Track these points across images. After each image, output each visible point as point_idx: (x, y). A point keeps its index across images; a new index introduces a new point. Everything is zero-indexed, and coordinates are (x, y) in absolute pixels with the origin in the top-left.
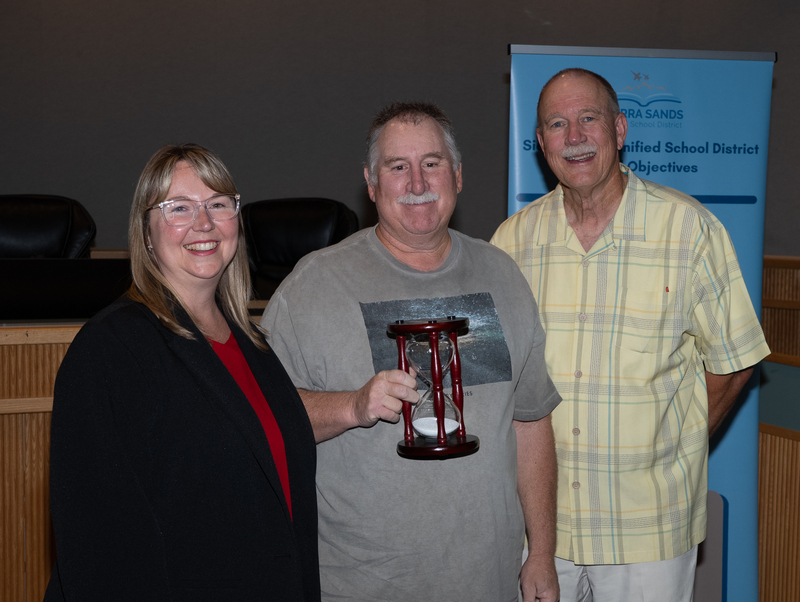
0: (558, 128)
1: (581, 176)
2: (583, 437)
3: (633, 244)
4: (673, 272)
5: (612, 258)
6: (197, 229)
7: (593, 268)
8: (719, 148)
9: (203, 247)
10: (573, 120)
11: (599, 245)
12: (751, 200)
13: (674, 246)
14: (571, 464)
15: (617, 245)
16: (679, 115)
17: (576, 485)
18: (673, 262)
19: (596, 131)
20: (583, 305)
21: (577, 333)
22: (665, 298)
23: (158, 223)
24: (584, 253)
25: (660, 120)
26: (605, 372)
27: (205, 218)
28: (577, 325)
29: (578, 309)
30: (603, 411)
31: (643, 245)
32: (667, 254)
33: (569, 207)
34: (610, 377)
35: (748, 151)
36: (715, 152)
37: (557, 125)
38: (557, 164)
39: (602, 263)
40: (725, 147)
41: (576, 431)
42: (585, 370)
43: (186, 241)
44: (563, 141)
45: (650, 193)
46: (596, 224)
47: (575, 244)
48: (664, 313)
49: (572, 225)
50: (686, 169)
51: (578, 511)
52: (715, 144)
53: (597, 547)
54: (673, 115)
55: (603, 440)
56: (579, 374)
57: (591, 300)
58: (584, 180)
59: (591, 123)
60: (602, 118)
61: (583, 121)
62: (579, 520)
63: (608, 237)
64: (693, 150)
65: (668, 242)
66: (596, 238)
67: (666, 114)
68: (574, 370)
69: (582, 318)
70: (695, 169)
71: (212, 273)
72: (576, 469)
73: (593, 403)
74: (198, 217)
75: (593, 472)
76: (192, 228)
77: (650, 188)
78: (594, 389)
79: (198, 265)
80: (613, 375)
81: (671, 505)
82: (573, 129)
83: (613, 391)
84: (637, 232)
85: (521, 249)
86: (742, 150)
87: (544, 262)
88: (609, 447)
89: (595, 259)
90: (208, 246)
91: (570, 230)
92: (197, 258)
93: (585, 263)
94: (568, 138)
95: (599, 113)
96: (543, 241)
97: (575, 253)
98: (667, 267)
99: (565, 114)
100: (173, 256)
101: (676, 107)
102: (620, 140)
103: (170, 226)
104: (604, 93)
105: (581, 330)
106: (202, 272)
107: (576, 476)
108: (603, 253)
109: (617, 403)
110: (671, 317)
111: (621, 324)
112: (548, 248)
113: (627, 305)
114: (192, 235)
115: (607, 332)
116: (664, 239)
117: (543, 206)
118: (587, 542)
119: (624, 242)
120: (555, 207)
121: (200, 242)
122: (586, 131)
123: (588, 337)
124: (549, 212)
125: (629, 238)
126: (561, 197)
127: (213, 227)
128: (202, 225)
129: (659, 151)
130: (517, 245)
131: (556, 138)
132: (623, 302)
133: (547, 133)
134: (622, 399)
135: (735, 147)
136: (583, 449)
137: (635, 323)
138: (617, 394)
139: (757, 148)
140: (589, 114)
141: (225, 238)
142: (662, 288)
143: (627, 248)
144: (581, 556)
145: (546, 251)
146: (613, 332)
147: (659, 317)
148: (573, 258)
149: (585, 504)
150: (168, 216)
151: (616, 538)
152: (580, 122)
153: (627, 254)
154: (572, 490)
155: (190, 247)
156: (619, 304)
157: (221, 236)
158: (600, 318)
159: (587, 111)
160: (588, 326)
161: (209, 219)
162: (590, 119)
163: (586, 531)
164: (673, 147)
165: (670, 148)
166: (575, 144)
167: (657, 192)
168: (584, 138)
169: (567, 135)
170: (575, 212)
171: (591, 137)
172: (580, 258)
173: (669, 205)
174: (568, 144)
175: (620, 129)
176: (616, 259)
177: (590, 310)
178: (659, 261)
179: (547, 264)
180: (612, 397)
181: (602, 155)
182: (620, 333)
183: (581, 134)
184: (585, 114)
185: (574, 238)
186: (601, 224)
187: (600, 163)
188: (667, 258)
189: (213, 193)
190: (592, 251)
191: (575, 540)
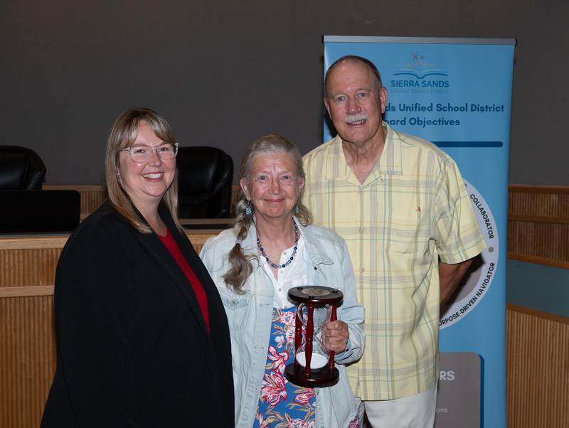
0: (341, 102)
1: (358, 134)
2: (368, 313)
3: (394, 177)
4: (422, 197)
5: (380, 188)
6: (151, 165)
7: (367, 195)
8: (475, 108)
10: (352, 96)
11: (370, 179)
12: (499, 144)
13: (422, 179)
15: (383, 178)
16: (446, 84)
18: (422, 190)
19: (367, 103)
20: (362, 222)
21: (358, 241)
22: (419, 215)
23: (126, 160)
24: (360, 185)
25: (432, 88)
26: (381, 267)
27: (157, 158)
28: (358, 236)
29: (358, 225)
30: (381, 294)
31: (402, 178)
32: (417, 184)
33: (347, 152)
34: (384, 271)
35: (496, 109)
36: (472, 110)
37: (340, 99)
38: (340, 126)
39: (373, 191)
40: (480, 107)
42: (367, 266)
43: (144, 172)
44: (345, 111)
45: (403, 141)
46: (367, 164)
47: (353, 179)
48: (419, 226)
49: (350, 164)
50: (451, 123)
51: (364, 364)
52: (472, 105)
54: (441, 85)
55: (381, 315)
56: (362, 270)
57: (367, 218)
58: (359, 137)
59: (363, 98)
60: (372, 94)
61: (358, 97)
62: (364, 370)
63: (377, 173)
64: (457, 109)
65: (418, 175)
66: (368, 174)
67: (437, 84)
68: (358, 268)
69: (361, 230)
70: (458, 123)
73: (373, 289)
74: (152, 157)
75: (375, 337)
76: (148, 164)
77: (403, 137)
78: (373, 280)
79: (151, 188)
80: (386, 269)
81: (424, 356)
82: (352, 102)
83: (387, 280)
84: (397, 169)
85: (312, 182)
86: (492, 109)
87: (331, 191)
88: (386, 319)
89: (368, 189)
91: (349, 169)
93: (361, 192)
94: (348, 109)
95: (370, 90)
96: (330, 176)
97: (354, 185)
98: (418, 193)
99: (346, 92)
100: (135, 182)
101: (444, 79)
102: (383, 106)
104: (372, 75)
105: (361, 239)
106: (153, 192)
108: (374, 185)
109: (390, 289)
110: (423, 228)
111: (389, 234)
112: (334, 181)
113: (392, 221)
115: (380, 239)
116: (416, 173)
117: (327, 151)
118: (370, 385)
119: (387, 176)
120: (336, 151)
123: (366, 244)
124: (332, 155)
125: (391, 173)
126: (341, 145)
127: (161, 164)
128: (155, 162)
129: (432, 110)
131: (340, 109)
132: (390, 218)
133: (333, 104)
134: (393, 286)
135: (487, 107)
136: (368, 321)
137: (399, 233)
138: (390, 282)
139: (503, 107)
140: (362, 92)
141: (168, 170)
142: (416, 208)
143: (390, 181)
144: (366, 395)
145: (332, 184)
146: (384, 240)
147: (415, 228)
148: (352, 189)
149: (369, 359)
151: (390, 383)
152: (356, 97)
153: (390, 185)
156: (387, 220)
157: (165, 169)
158: (374, 230)
159: (361, 89)
160: (366, 236)
162: (363, 95)
163: (369, 378)
164: (442, 107)
165: (440, 108)
166: (353, 114)
167: (408, 140)
168: (359, 110)
169: (348, 107)
170: (352, 156)
171: (364, 109)
172: (357, 189)
173: (416, 150)
174: (349, 113)
175: (383, 98)
176: (383, 189)
177: (367, 225)
178: (413, 189)
179: (333, 192)
180: (387, 285)
181: (372, 121)
182: (389, 240)
183: (357, 107)
184: (360, 92)
185: (352, 174)
186: (371, 165)
187: (370, 126)
188: (418, 187)
189: (161, 141)
190: (365, 183)
191: (361, 383)
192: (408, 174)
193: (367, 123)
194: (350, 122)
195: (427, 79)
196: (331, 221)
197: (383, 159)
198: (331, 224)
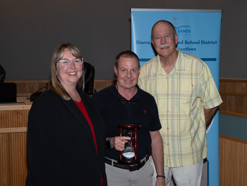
0: (158, 39)
1: (165, 53)
2: (170, 130)
3: (181, 72)
4: (194, 80)
5: (176, 77)
6: (71, 68)
7: (170, 80)
8: (203, 42)
9: (72, 74)
10: (163, 36)
11: (172, 72)
12: (215, 60)
13: (194, 72)
14: (167, 138)
15: (177, 72)
16: (189, 31)
17: (168, 144)
18: (194, 77)
19: (169, 40)
20: (168, 91)
21: (166, 99)
22: (192, 88)
23: (59, 67)
24: (167, 75)
25: (183, 33)
26: (176, 111)
27: (73, 65)
28: (166, 97)
29: (166, 92)
30: (176, 122)
31: (185, 72)
32: (192, 74)
33: (161, 61)
34: (177, 112)
35: (213, 43)
36: (202, 44)
37: (158, 38)
38: (158, 50)
39: (173, 78)
40: (205, 42)
41: (168, 128)
42: (170, 110)
43: (67, 72)
44: (160, 43)
45: (186, 56)
46: (170, 66)
47: (164, 73)
48: (192, 92)
50: (192, 49)
51: (169, 152)
52: (202, 41)
53: (175, 162)
54: (187, 32)
55: (176, 131)
56: (168, 112)
57: (170, 89)
58: (166, 54)
59: (168, 38)
60: (171, 36)
61: (166, 37)
62: (169, 154)
63: (174, 70)
64: (194, 43)
65: (192, 71)
66: (170, 70)
67: (185, 31)
68: (166, 110)
69: (168, 95)
70: (195, 49)
71: (75, 81)
72: (168, 139)
73: (173, 120)
74: (71, 65)
75: (173, 140)
76: (69, 68)
77: (185, 55)
78: (173, 116)
79: (71, 79)
80: (178, 111)
81: (196, 148)
82: (163, 39)
83: (178, 116)
84: (182, 68)
85: (147, 74)
86: (211, 43)
88: (178, 133)
89: (171, 77)
90: (74, 73)
91: (162, 68)
92: (71, 77)
93: (168, 78)
94: (161, 42)
95: (170, 34)
96: (154, 72)
97: (164, 75)
98: (192, 78)
99: (160, 35)
100: (64, 76)
101: (188, 29)
102: (176, 42)
103: (63, 67)
104: (171, 28)
105: (168, 98)
106: (72, 81)
107: (168, 141)
108: (173, 75)
109: (180, 119)
110: (194, 93)
111: (179, 96)
113: (181, 90)
114: (69, 70)
115: (175, 98)
116: (191, 70)
117: (153, 61)
118: (172, 161)
119: (179, 71)
120: (157, 61)
121: (71, 72)
122: (167, 40)
123: (170, 100)
124: (155, 63)
125: (180, 70)
126: (159, 59)
127: (75, 68)
128: (72, 67)
129: (183, 43)
130: (146, 73)
131: (158, 42)
132: (180, 89)
133: (155, 41)
134: (181, 118)
135: (209, 42)
136: (170, 134)
137: (184, 95)
138: (180, 117)
139: (216, 42)
140: (167, 35)
141: (79, 71)
142: (191, 85)
143: (180, 73)
144: (170, 165)
145: (155, 75)
146: (177, 98)
147: (191, 93)
148: (164, 77)
149: (171, 150)
150: (62, 65)
151: (180, 159)
152: (165, 37)
153: (180, 75)
154: (167, 146)
155: (68, 74)
156: (179, 90)
157: (77, 71)
158: (173, 95)
159: (167, 34)
160: (170, 97)
161: (74, 66)
162: (168, 36)
163: (171, 158)
164: (187, 42)
165: (187, 43)
166: (164, 44)
167: (188, 56)
168: (166, 42)
169: (161, 41)
170: (164, 63)
171: (168, 42)
172: (166, 77)
173: (191, 60)
174: (162, 44)
175: (176, 38)
176: (177, 77)
177: (170, 92)
178: (190, 77)
179: (156, 79)
180: (178, 118)
181: (172, 47)
182: (179, 98)
183: (165, 41)
184: (166, 35)
185: (164, 71)
186: (172, 66)
187: (171, 49)
188: (192, 76)
189: (75, 58)
190: (169, 75)
191: (168, 160)
192: (188, 70)
193: (169, 48)
194: (162, 47)
195: (180, 29)
196: (155, 91)
197: (177, 64)
198: (155, 92)
